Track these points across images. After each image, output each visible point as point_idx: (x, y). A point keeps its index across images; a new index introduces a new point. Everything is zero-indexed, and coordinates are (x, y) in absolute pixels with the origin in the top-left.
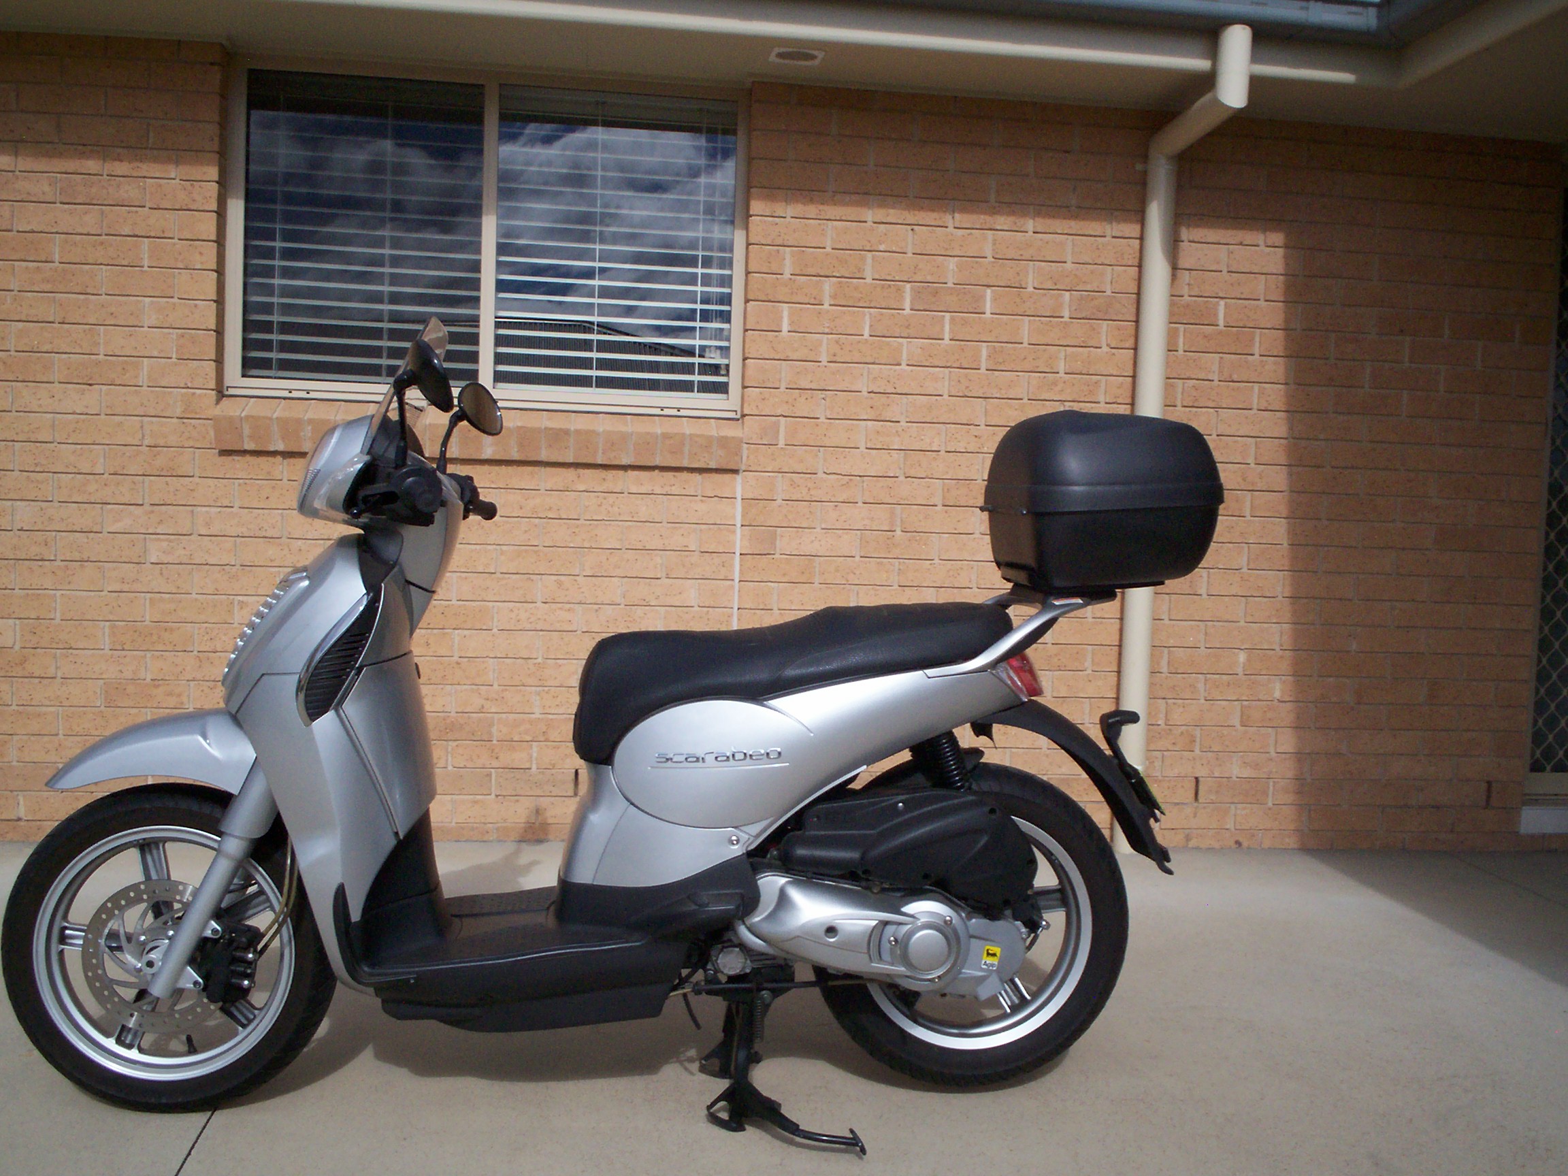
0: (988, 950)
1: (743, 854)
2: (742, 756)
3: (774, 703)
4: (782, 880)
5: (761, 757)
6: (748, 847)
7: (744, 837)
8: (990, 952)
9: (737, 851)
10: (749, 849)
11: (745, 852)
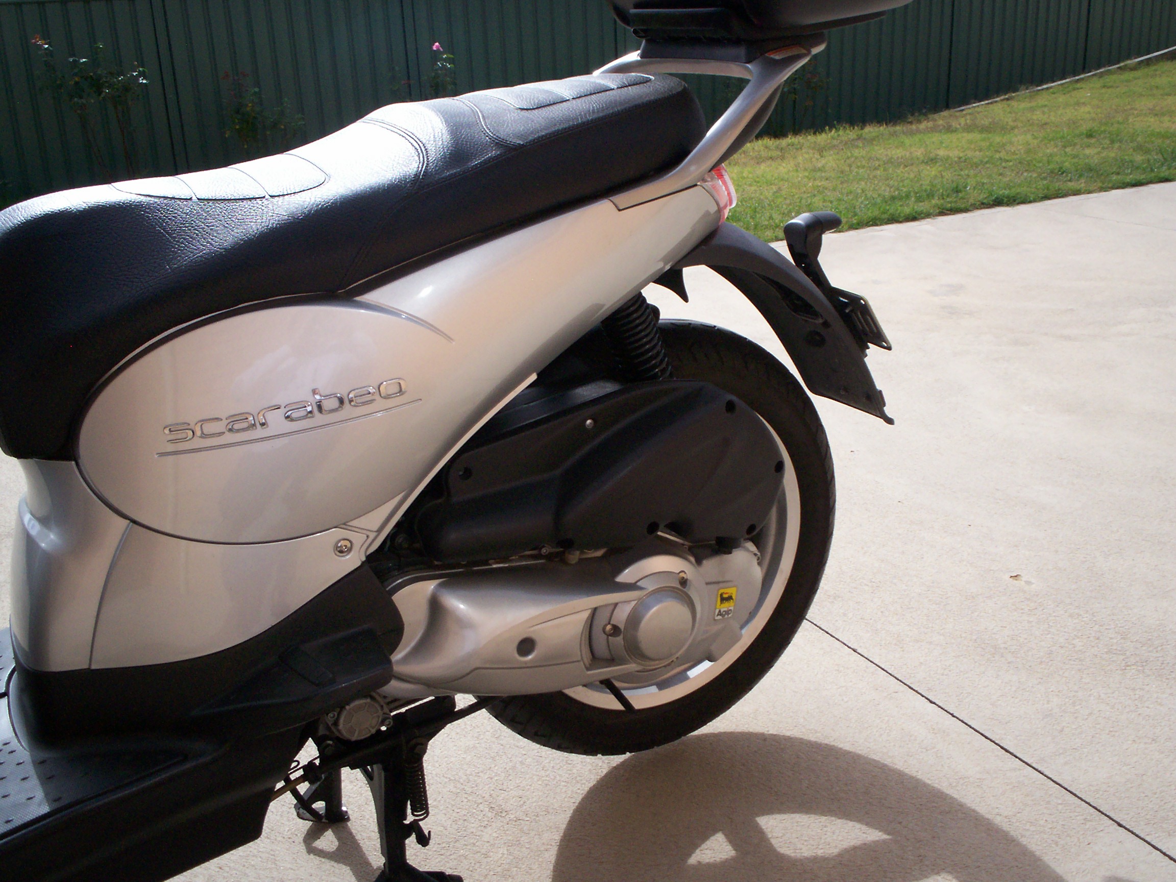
0: (721, 595)
1: (363, 563)
2: (334, 403)
3: (373, 297)
4: (430, 586)
5: (369, 397)
6: (367, 549)
7: (358, 539)
8: (725, 596)
9: (353, 561)
10: (368, 553)
11: (364, 559)
